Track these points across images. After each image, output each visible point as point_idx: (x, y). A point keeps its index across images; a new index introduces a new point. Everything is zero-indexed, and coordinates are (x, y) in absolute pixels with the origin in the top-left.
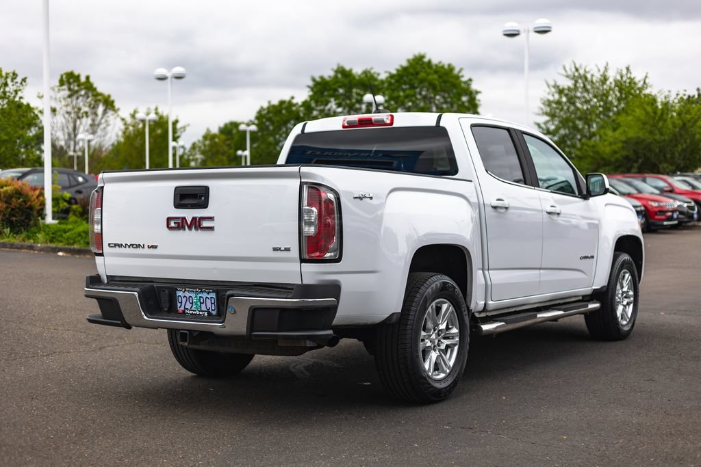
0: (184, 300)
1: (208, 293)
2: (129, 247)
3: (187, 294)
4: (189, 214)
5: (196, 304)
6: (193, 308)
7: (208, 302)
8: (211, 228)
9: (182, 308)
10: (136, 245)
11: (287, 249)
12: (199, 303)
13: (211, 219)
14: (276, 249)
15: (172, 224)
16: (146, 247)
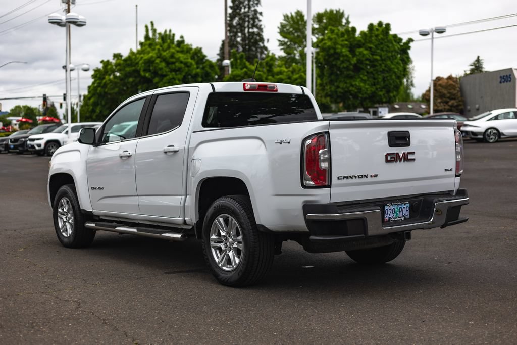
0: (389, 212)
1: (405, 204)
2: (356, 177)
3: (392, 207)
4: (401, 151)
5: (397, 213)
6: (394, 217)
7: (405, 210)
8: (414, 160)
9: (387, 218)
10: (362, 176)
11: (451, 170)
12: (398, 212)
13: (414, 153)
14: (446, 170)
15: (389, 158)
16: (369, 176)
